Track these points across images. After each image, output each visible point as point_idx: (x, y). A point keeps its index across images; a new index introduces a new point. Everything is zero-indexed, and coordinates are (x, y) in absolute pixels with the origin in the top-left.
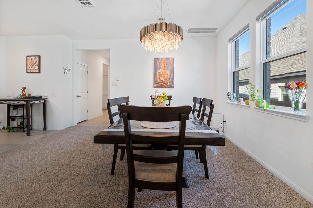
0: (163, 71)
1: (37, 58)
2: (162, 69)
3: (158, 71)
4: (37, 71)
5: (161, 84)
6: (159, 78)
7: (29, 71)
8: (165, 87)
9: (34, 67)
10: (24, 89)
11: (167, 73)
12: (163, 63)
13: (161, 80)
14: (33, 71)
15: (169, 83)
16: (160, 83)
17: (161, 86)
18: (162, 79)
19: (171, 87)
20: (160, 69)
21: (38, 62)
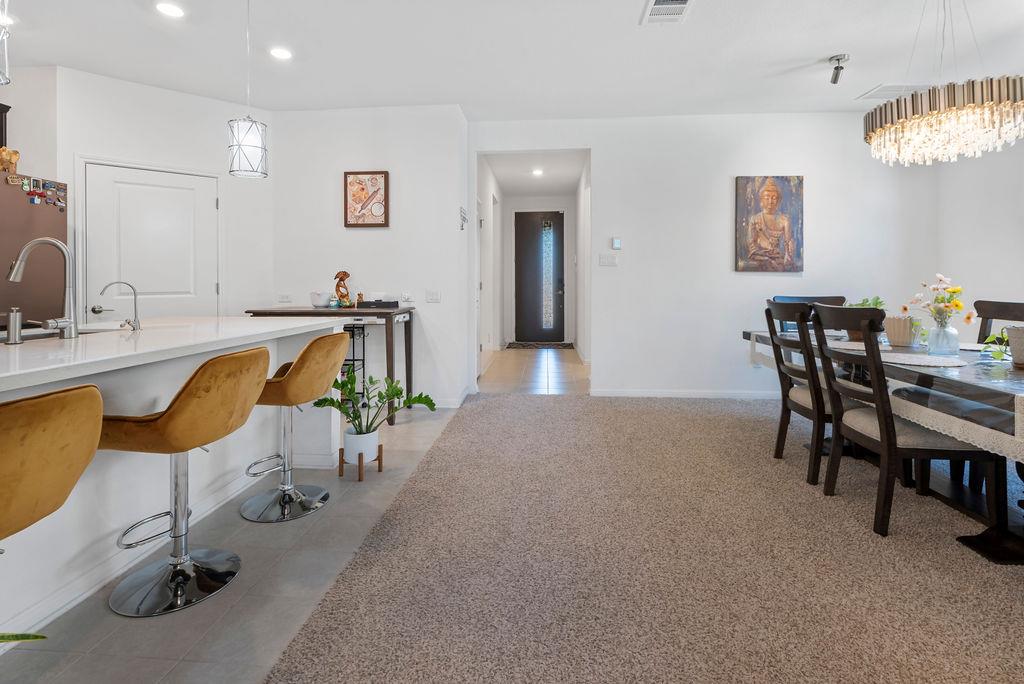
0: (769, 217)
1: (381, 180)
2: (765, 211)
3: (752, 220)
4: (381, 220)
5: (762, 258)
6: (755, 241)
7: (351, 221)
8: (775, 270)
9: (369, 207)
10: (342, 277)
11: (781, 225)
12: (766, 193)
13: (761, 248)
14: (367, 221)
15: (786, 256)
16: (758, 257)
17: (762, 268)
18: (765, 244)
19: (794, 267)
20: (758, 210)
21: (382, 192)
